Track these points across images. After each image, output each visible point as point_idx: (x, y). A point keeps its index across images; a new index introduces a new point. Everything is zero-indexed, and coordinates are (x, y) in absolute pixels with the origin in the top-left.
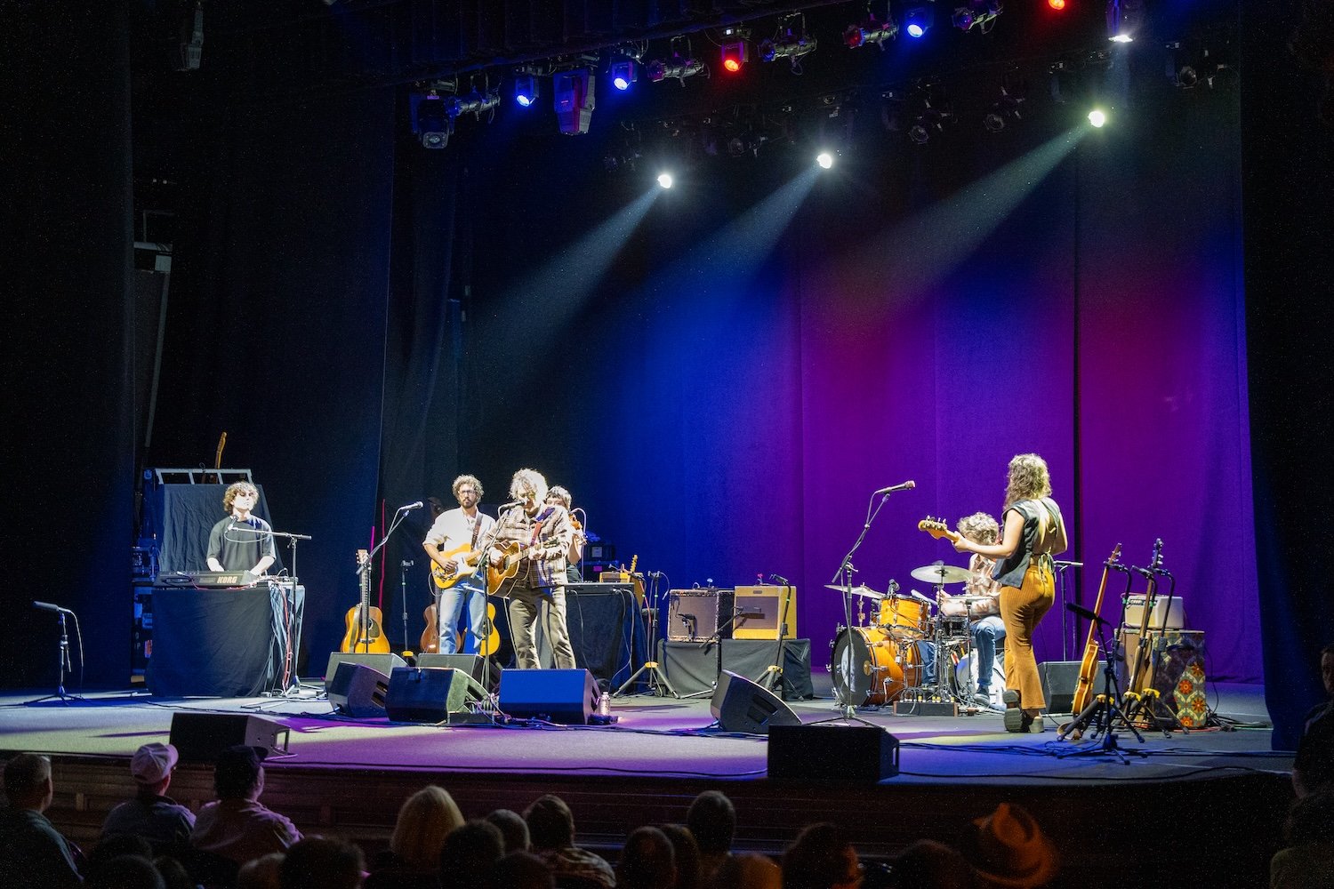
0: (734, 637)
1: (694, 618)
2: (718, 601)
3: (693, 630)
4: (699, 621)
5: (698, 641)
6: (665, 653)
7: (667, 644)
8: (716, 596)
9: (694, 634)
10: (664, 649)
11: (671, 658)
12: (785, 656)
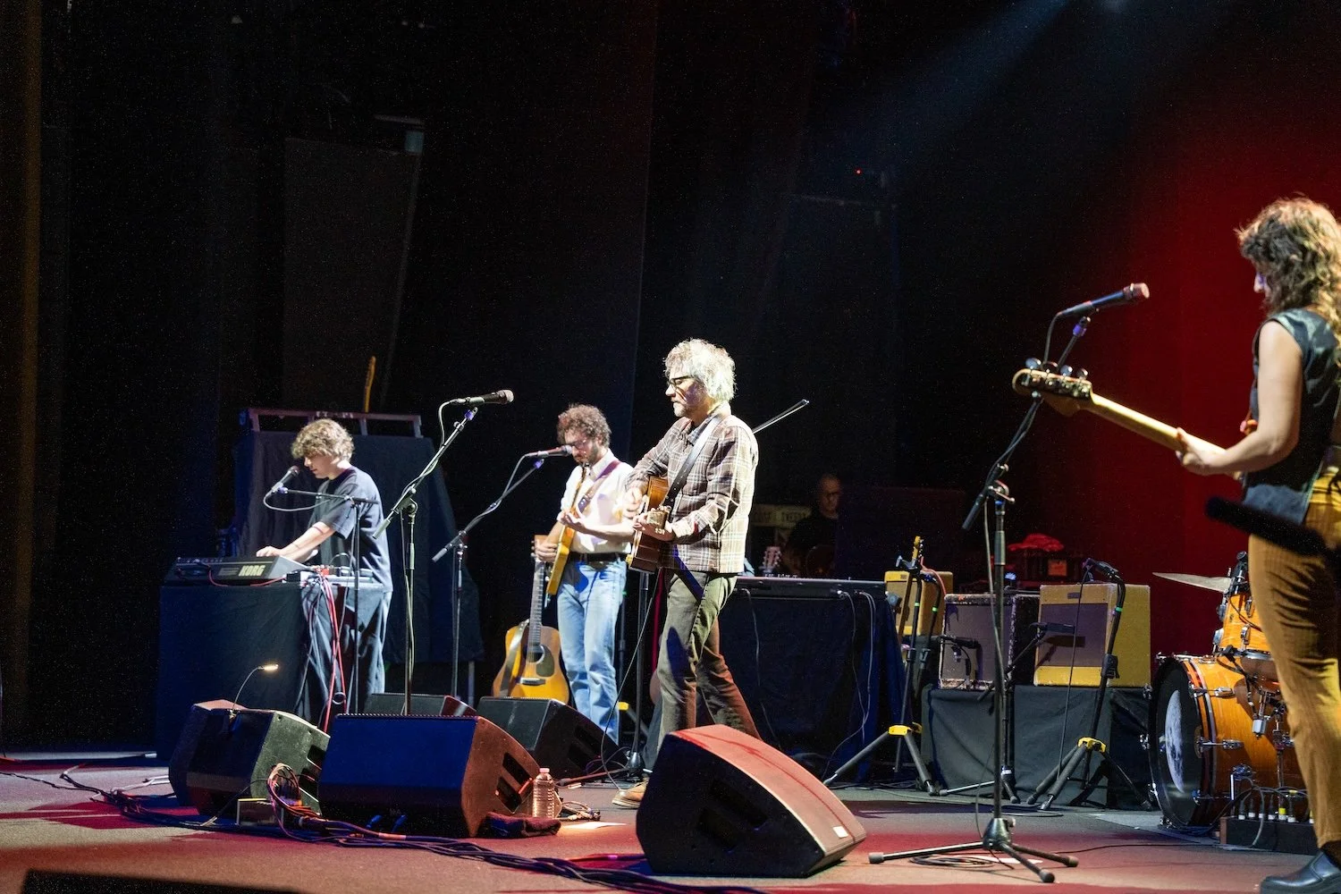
0: (1036, 682)
1: (976, 645)
2: (1013, 613)
3: (974, 667)
4: (984, 652)
5: (982, 688)
6: (931, 712)
7: (933, 692)
8: (1011, 605)
9: (978, 675)
10: (929, 701)
11: (942, 721)
12: (1114, 717)
